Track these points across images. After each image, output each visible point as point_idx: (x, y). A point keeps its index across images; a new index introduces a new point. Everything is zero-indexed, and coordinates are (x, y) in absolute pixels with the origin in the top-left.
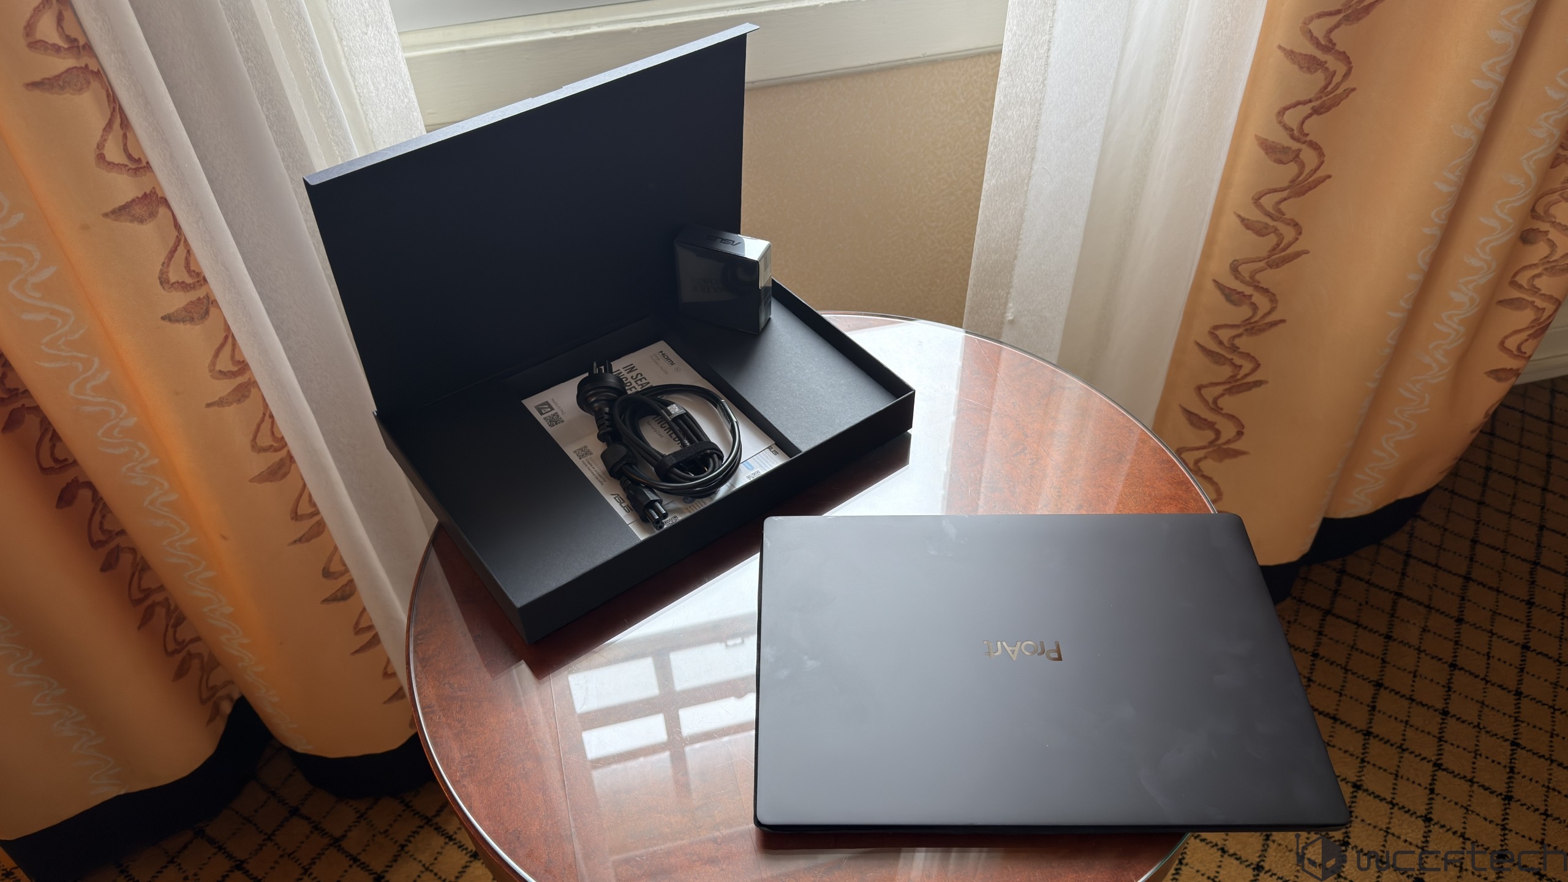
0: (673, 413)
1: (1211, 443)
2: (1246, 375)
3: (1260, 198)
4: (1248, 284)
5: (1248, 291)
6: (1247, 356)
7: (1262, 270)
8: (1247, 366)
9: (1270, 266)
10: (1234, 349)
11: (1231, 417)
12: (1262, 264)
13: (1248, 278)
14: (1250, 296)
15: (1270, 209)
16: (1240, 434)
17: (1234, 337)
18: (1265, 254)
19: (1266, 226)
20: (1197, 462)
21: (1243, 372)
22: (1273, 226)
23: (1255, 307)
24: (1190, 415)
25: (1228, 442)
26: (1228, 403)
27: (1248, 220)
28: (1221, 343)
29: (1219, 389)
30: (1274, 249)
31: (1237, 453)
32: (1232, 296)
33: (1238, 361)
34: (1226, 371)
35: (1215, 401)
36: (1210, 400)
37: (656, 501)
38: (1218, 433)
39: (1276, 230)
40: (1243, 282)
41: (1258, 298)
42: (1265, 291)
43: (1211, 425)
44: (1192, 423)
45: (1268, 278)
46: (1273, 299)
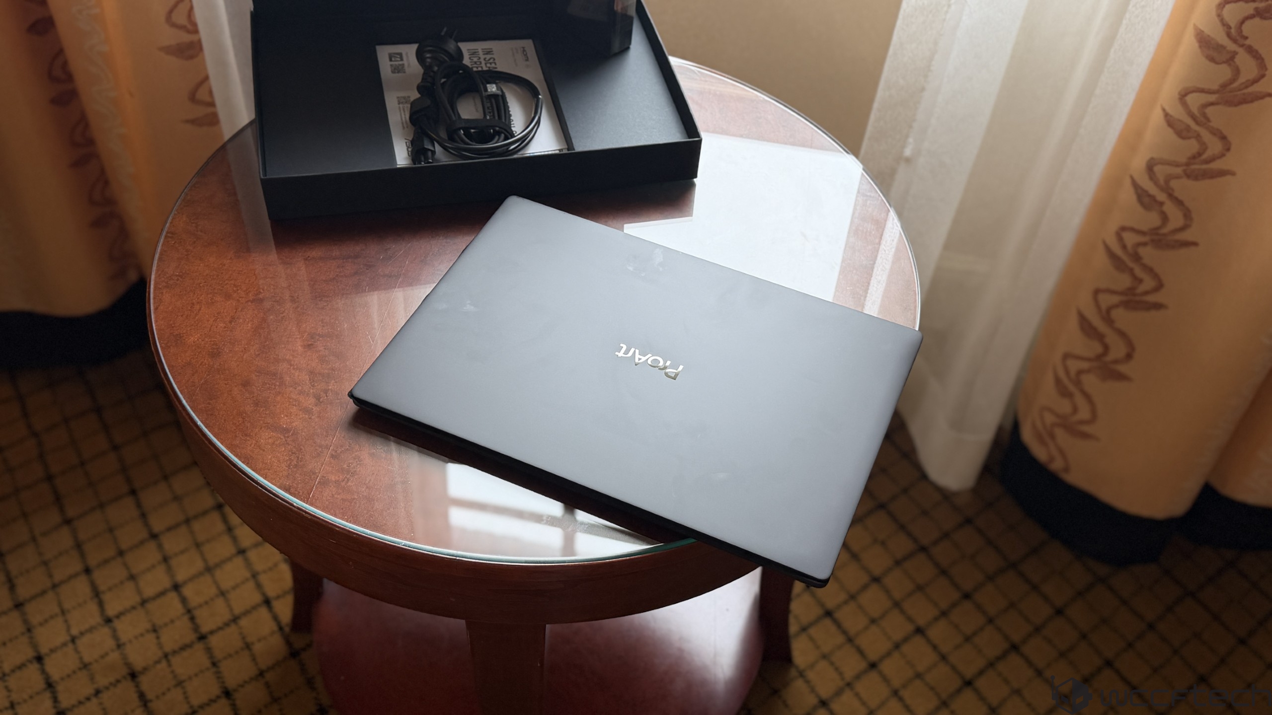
0: (489, 90)
1: (1099, 357)
2: (1147, 293)
3: (1186, 95)
4: (1162, 189)
5: (1161, 197)
6: (1150, 270)
7: (1178, 177)
8: (1148, 283)
9: (1188, 175)
10: (1137, 258)
11: (1122, 334)
12: (1179, 171)
13: (1162, 182)
14: (1162, 204)
15: (1195, 110)
16: (1129, 356)
17: (1139, 244)
18: (1183, 159)
19: (1188, 128)
20: (1080, 372)
21: (1142, 288)
22: (1195, 131)
23: (1165, 218)
24: (1083, 321)
25: (1116, 362)
26: (1121, 316)
27: (1171, 116)
28: (1124, 247)
29: (1115, 299)
30: (1194, 157)
31: (1121, 377)
32: (1144, 198)
33: (1138, 272)
34: (1124, 281)
35: (1109, 310)
36: (1104, 307)
37: (429, 150)
38: (1106, 348)
39: (1198, 137)
40: (1156, 183)
41: (1170, 208)
42: (1179, 203)
43: (1100, 337)
44: (1083, 329)
45: (1183, 187)
46: (1187, 214)
